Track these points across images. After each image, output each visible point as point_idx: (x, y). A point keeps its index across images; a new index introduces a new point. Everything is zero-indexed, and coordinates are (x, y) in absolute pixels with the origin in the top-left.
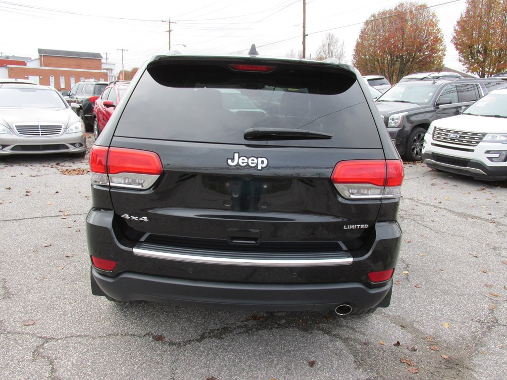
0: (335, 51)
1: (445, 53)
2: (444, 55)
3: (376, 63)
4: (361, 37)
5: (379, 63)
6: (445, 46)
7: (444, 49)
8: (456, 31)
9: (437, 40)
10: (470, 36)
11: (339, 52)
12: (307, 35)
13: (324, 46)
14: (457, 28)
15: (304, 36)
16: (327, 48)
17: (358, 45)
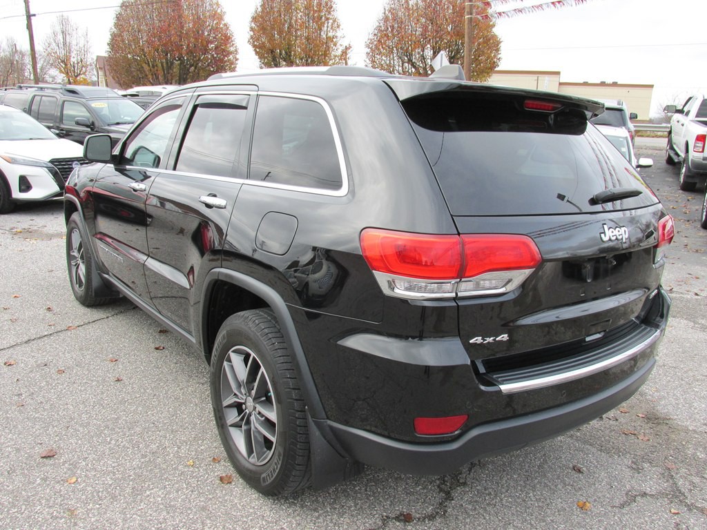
0: (74, 42)
1: (238, 56)
2: (237, 60)
3: (144, 65)
4: (116, 25)
5: (149, 65)
6: (236, 47)
7: (236, 51)
8: (252, 29)
9: (227, 39)
10: (271, 39)
11: (81, 45)
12: (34, 15)
13: (55, 34)
14: (253, 25)
15: (29, 16)
16: (60, 37)
17: (114, 36)
